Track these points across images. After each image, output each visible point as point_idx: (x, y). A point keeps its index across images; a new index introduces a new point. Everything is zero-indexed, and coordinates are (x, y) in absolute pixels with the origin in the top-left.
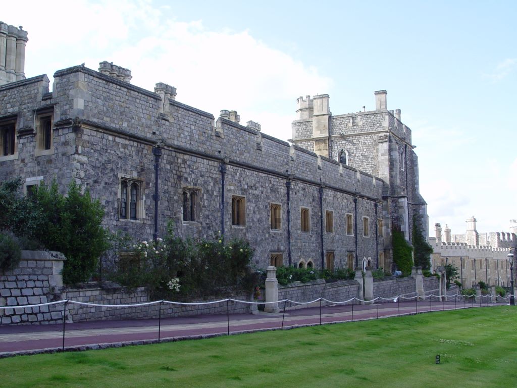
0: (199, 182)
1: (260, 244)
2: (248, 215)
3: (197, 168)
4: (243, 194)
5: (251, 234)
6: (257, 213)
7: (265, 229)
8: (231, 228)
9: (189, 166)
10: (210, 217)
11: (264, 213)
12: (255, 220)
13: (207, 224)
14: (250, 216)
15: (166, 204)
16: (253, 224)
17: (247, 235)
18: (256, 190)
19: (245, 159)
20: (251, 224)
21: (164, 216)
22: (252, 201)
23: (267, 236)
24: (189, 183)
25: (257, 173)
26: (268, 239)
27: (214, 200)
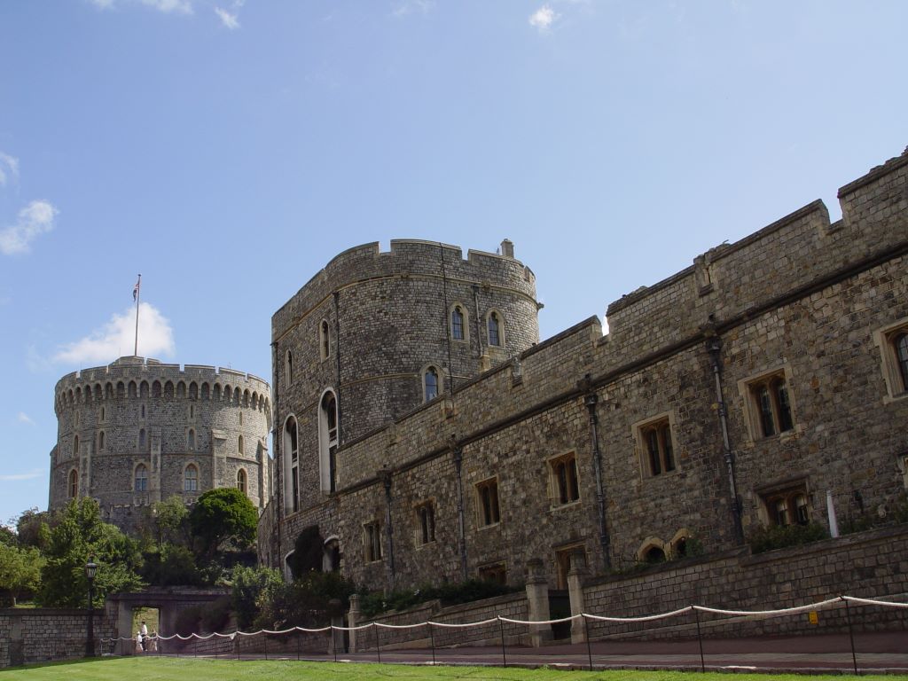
0: (430, 491)
1: (530, 541)
2: (504, 501)
3: (427, 476)
4: (492, 473)
5: (510, 528)
6: (521, 490)
7: (539, 511)
8: (476, 532)
9: (419, 479)
10: (446, 529)
11: (534, 485)
12: (517, 503)
13: (443, 539)
14: (508, 501)
15: (399, 533)
16: (514, 512)
17: (504, 534)
18: (515, 454)
19: (493, 418)
20: (511, 514)
21: (399, 547)
22: (509, 477)
23: (544, 521)
24: (420, 498)
25: (514, 427)
26: (547, 526)
27: (450, 505)
